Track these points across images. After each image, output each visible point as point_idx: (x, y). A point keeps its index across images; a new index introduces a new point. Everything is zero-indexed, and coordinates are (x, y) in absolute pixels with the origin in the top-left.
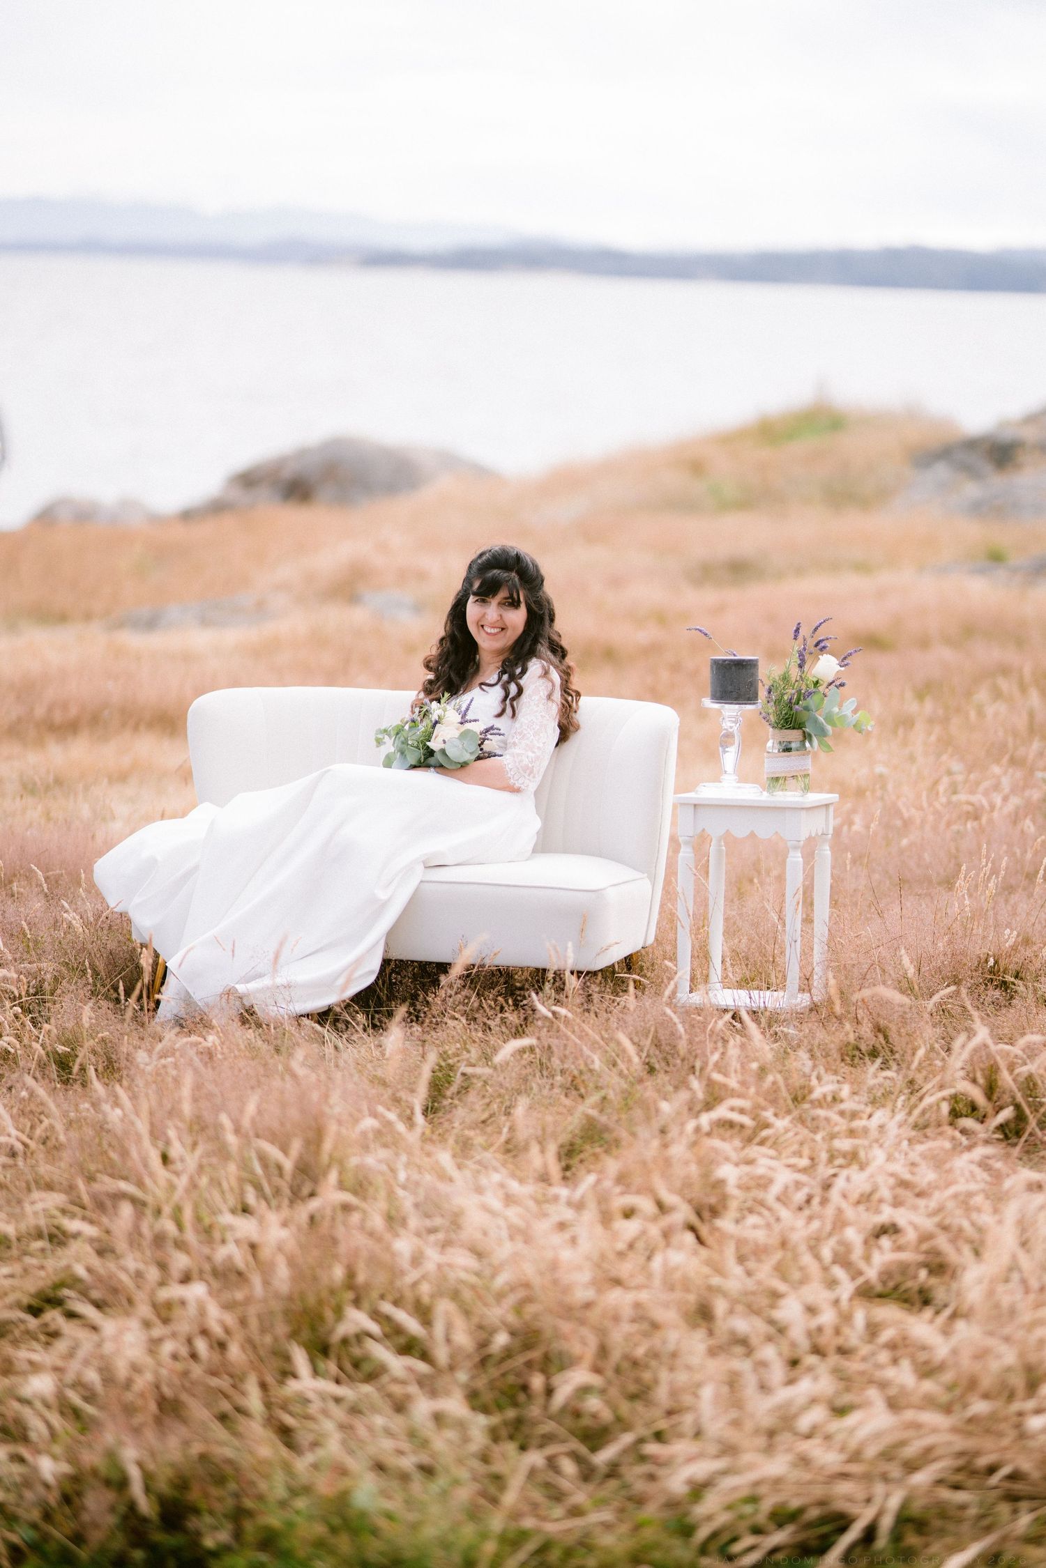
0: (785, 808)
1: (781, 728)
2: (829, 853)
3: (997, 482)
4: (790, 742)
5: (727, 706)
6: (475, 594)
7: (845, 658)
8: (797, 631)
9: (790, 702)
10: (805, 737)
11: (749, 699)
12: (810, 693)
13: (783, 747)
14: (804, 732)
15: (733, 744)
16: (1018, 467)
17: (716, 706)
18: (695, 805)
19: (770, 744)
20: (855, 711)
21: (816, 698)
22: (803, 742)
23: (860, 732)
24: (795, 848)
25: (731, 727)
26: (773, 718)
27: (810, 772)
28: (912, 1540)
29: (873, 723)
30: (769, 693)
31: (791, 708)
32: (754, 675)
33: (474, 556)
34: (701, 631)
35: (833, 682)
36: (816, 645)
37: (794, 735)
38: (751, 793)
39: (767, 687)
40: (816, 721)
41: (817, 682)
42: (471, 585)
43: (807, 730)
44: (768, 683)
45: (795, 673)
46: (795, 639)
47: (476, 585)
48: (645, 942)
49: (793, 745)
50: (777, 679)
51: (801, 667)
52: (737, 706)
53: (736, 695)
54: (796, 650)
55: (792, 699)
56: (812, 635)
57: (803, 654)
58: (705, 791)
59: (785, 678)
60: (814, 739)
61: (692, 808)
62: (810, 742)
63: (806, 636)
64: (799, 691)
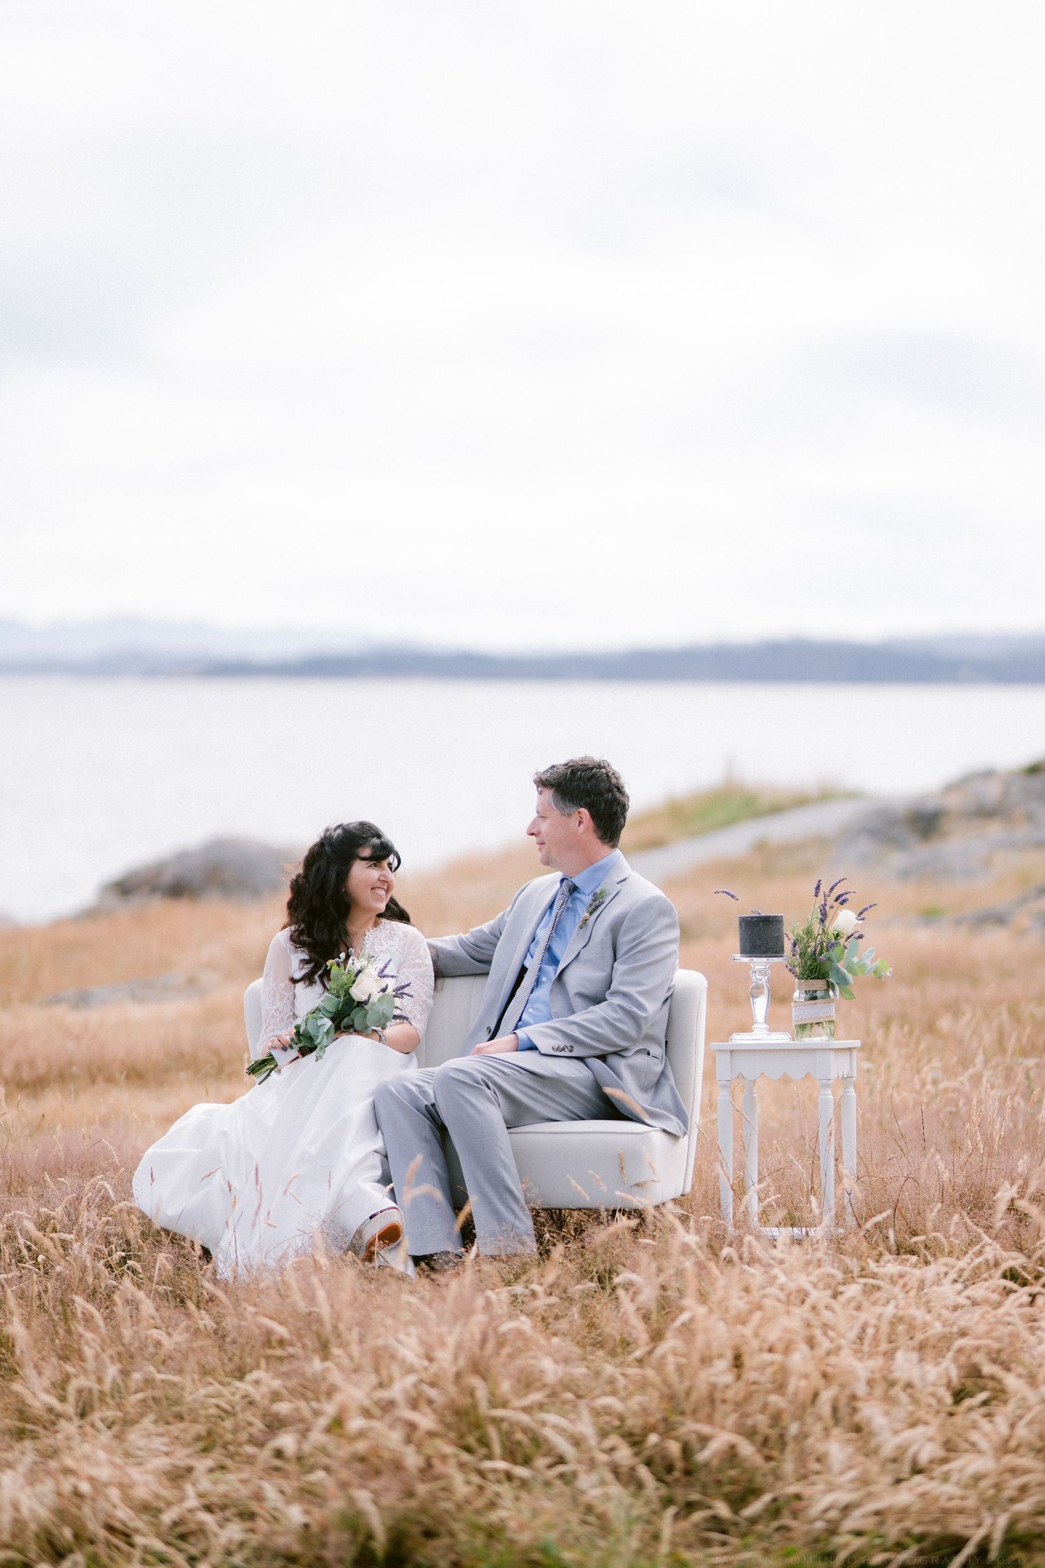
0: (815, 1050)
1: (807, 979)
2: (854, 1094)
3: (922, 852)
4: (815, 991)
5: (755, 959)
7: (861, 913)
8: (818, 888)
9: (814, 954)
10: (828, 986)
11: (776, 952)
12: (833, 945)
13: (808, 996)
14: (828, 982)
15: (762, 993)
16: (944, 836)
17: (746, 960)
18: (731, 1051)
19: (796, 994)
20: (873, 960)
21: (837, 950)
22: (827, 991)
24: (826, 1086)
25: (761, 980)
26: (798, 970)
27: (834, 1019)
28: (1019, 1555)
29: (891, 969)
30: (794, 946)
31: (815, 959)
32: (780, 930)
34: (727, 893)
35: (852, 935)
36: (836, 900)
37: (819, 985)
38: (781, 1039)
39: (792, 941)
40: (838, 970)
41: (838, 935)
43: (831, 980)
44: (793, 938)
45: (817, 927)
46: (816, 896)
48: (684, 1190)
49: (818, 994)
50: (801, 933)
51: (822, 921)
52: (765, 959)
53: (763, 948)
54: (817, 906)
55: (815, 951)
56: (830, 892)
57: (824, 909)
58: (740, 1039)
59: (809, 932)
60: (837, 988)
61: (729, 1053)
62: (834, 990)
63: (827, 893)
64: (821, 944)
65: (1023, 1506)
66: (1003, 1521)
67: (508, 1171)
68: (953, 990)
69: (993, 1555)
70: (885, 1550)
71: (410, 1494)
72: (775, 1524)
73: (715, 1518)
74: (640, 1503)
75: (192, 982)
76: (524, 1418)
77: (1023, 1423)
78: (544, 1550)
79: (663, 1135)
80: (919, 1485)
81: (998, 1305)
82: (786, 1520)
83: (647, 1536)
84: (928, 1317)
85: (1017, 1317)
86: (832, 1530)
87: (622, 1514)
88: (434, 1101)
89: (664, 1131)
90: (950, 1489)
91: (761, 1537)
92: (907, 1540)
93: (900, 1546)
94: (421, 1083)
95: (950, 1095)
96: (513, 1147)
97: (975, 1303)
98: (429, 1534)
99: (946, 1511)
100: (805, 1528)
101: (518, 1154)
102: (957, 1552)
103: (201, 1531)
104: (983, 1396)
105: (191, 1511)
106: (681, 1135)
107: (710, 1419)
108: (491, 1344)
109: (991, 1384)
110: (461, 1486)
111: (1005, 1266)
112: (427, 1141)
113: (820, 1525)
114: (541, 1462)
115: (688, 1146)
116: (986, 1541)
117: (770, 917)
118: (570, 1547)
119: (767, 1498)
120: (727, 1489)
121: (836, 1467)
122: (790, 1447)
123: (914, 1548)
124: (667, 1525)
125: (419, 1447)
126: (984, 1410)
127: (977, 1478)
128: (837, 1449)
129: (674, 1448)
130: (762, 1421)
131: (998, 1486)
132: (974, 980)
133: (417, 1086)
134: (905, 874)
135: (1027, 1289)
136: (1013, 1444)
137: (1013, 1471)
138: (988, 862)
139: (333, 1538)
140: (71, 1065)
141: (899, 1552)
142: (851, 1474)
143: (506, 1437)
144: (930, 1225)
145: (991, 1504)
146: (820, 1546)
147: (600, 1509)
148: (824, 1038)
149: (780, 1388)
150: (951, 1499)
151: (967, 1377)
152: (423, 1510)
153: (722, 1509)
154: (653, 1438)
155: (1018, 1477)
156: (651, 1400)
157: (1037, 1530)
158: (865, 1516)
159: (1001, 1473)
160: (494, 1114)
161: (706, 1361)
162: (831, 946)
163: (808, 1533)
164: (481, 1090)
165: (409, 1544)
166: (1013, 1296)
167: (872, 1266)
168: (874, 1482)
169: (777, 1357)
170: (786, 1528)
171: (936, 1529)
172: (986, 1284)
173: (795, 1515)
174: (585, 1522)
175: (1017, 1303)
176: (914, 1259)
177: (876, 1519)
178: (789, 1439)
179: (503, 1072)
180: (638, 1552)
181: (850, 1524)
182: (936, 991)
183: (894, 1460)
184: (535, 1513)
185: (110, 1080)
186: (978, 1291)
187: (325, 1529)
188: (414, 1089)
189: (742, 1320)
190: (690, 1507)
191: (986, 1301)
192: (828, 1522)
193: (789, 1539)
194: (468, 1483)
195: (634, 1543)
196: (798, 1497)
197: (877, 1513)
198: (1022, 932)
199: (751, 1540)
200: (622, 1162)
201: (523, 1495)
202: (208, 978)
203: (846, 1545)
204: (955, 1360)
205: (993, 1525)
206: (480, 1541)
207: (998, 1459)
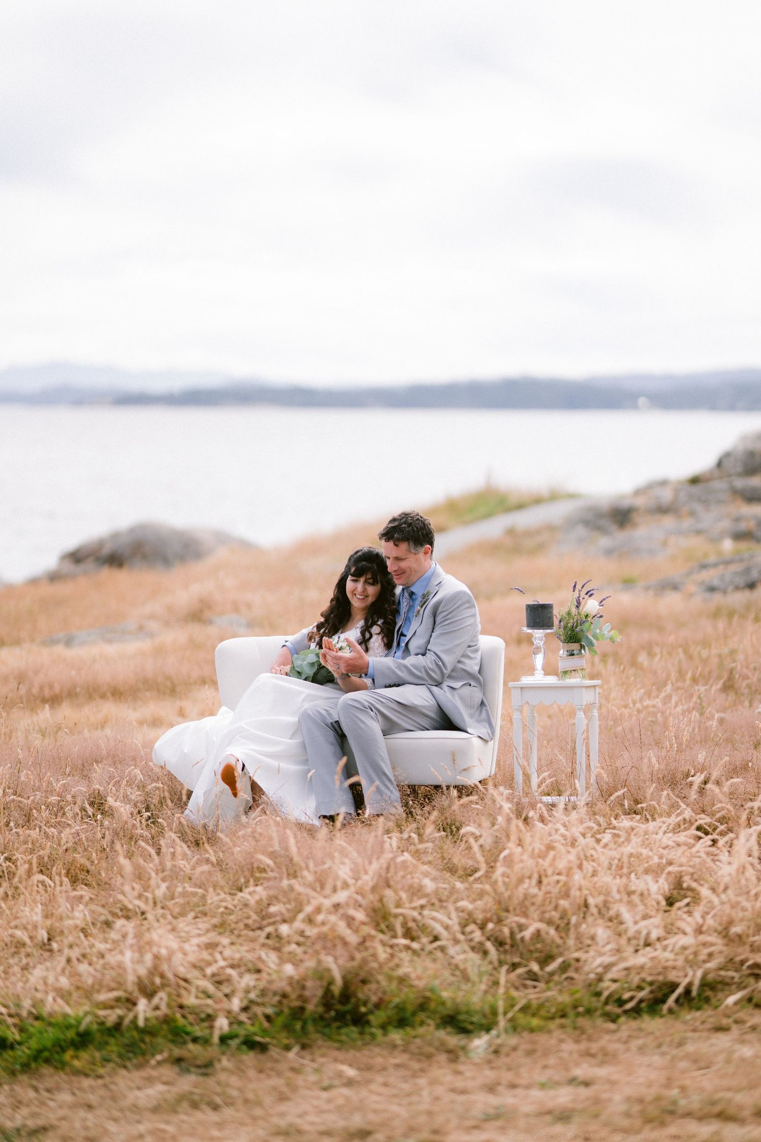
0: (573, 687)
1: (567, 643)
2: (597, 714)
3: (621, 536)
4: (573, 650)
5: (536, 631)
6: (352, 575)
7: (601, 602)
8: (575, 586)
9: (573, 627)
10: (581, 647)
11: (549, 626)
12: (584, 622)
13: (569, 653)
14: (581, 644)
15: (541, 652)
16: (635, 525)
17: (530, 631)
18: (521, 688)
19: (561, 652)
20: (610, 631)
21: (587, 625)
22: (580, 650)
23: (613, 642)
24: (580, 709)
25: (539, 643)
26: (562, 638)
27: (585, 667)
28: (709, 993)
30: (560, 622)
31: (573, 630)
32: (551, 613)
33: (352, 553)
35: (596, 615)
36: (587, 594)
37: (575, 646)
38: (552, 680)
39: (559, 619)
40: (587, 638)
41: (587, 615)
42: (350, 569)
43: (583, 643)
44: (559, 617)
45: (574, 611)
46: (574, 592)
47: (353, 570)
48: (490, 773)
49: (575, 652)
50: (564, 614)
51: (578, 607)
52: (542, 631)
53: (541, 624)
54: (574, 597)
55: (573, 625)
56: (582, 588)
57: (579, 600)
58: (526, 680)
59: (569, 614)
60: (587, 648)
61: (520, 690)
62: (584, 650)
63: (580, 589)
64: (577, 621)
65: (710, 965)
66: (699, 973)
67: (385, 762)
68: (647, 636)
69: (694, 993)
70: (630, 990)
71: (352, 958)
72: (564, 976)
73: (530, 972)
74: (486, 962)
75: (141, 628)
76: (415, 914)
77: (709, 916)
78: (432, 990)
79: (479, 739)
80: (649, 952)
81: (691, 846)
82: (571, 974)
83: (490, 983)
84: (651, 854)
85: (703, 853)
86: (600, 979)
87: (476, 970)
88: (338, 719)
89: (480, 737)
90: (668, 955)
91: (557, 983)
92: (644, 985)
93: (640, 988)
94: (328, 709)
95: (651, 709)
96: (387, 749)
97: (679, 845)
98: (364, 982)
99: (665, 968)
100: (583, 977)
101: (390, 751)
102: (673, 991)
103: (229, 980)
104: (686, 901)
105: (222, 968)
106: (489, 740)
107: (525, 915)
108: (392, 870)
109: (689, 893)
110: (383, 954)
111: (697, 824)
112: (332, 744)
113: (592, 976)
114: (425, 940)
115: (494, 745)
116: (690, 984)
117: (545, 604)
118: (446, 989)
119: (559, 960)
120: (536, 955)
121: (601, 943)
122: (572, 930)
123: (648, 989)
124: (502, 976)
125: (356, 931)
126: (686, 909)
127: (684, 948)
128: (602, 932)
129: (506, 931)
130: (555, 915)
131: (696, 954)
132: (661, 629)
133: (326, 710)
134: (609, 552)
135: (710, 837)
136: (705, 928)
137: (704, 944)
138: (665, 544)
139: (309, 984)
140: (75, 688)
141: (639, 992)
142: (609, 947)
143: (404, 924)
144: (648, 797)
145: (692, 963)
146: (592, 988)
147: (462, 966)
148: (579, 680)
149: (566, 895)
150: (667, 961)
151: (674, 889)
152: (360, 967)
153: (535, 967)
154: (490, 926)
155: (707, 948)
156: (488, 902)
157: (720, 979)
158: (619, 971)
159: (698, 946)
160: (375, 727)
161: (520, 881)
162: (582, 623)
163: (584, 981)
164: (367, 712)
165: (352, 988)
166: (702, 841)
167: (614, 822)
168: (624, 951)
169: (563, 878)
170: (572, 979)
171: (661, 978)
172: (685, 833)
173: (577, 970)
174: (453, 975)
175: (704, 845)
176: (638, 817)
177: (624, 973)
178: (571, 926)
179: (381, 702)
180: (486, 992)
181: (609, 976)
182: (636, 637)
183: (635, 938)
184: (425, 969)
185: (103, 696)
186: (682, 837)
187: (304, 979)
188: (324, 712)
189: (542, 855)
190: (514, 966)
191: (686, 844)
192: (596, 974)
193: (573, 984)
194: (385, 952)
195: (483, 987)
196: (578, 960)
197: (627, 969)
198: (691, 595)
199: (551, 985)
200: (454, 756)
201: (416, 958)
202: (153, 625)
203: (608, 988)
204: (666, 880)
205: (694, 975)
206: (394, 985)
207: (696, 937)
